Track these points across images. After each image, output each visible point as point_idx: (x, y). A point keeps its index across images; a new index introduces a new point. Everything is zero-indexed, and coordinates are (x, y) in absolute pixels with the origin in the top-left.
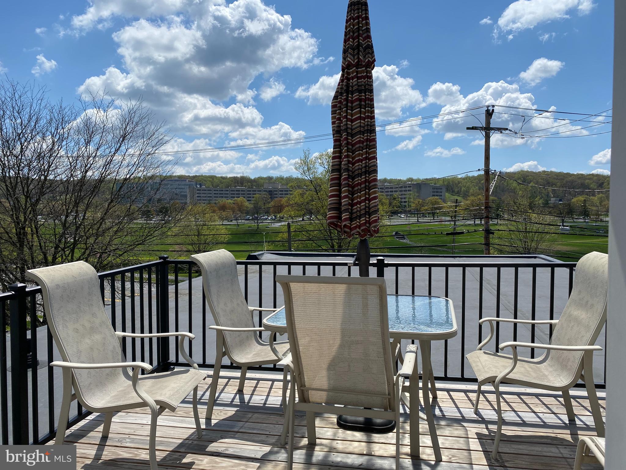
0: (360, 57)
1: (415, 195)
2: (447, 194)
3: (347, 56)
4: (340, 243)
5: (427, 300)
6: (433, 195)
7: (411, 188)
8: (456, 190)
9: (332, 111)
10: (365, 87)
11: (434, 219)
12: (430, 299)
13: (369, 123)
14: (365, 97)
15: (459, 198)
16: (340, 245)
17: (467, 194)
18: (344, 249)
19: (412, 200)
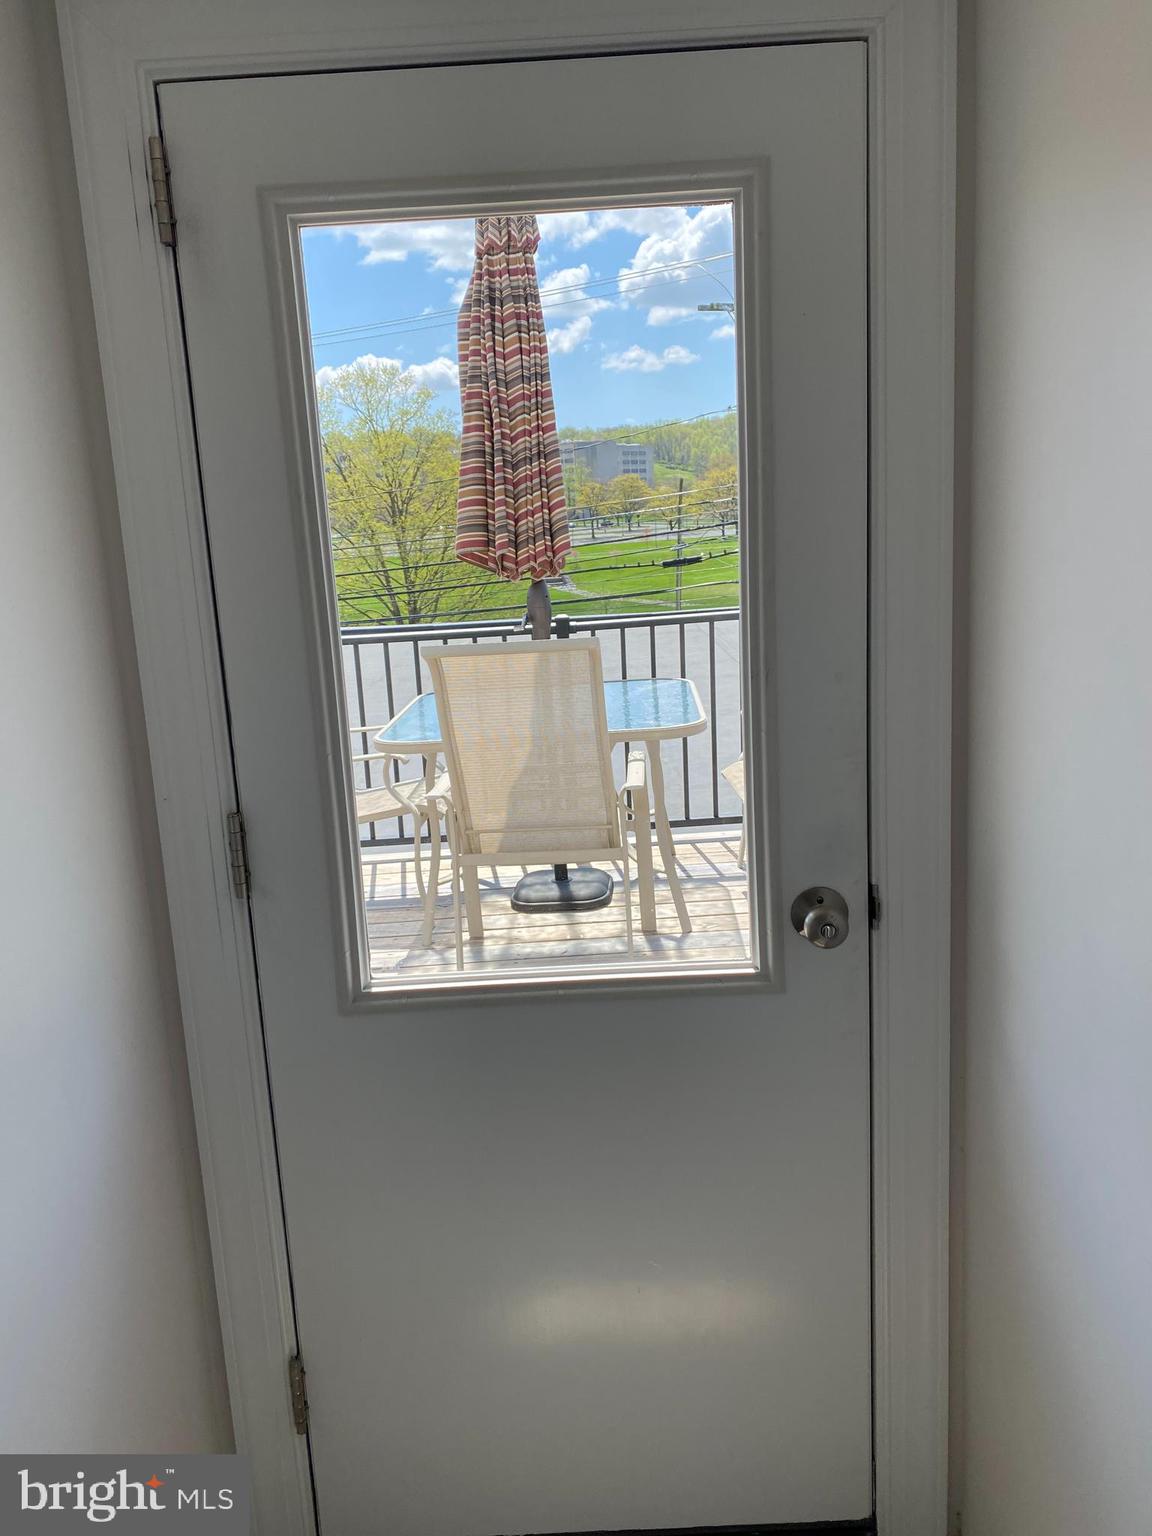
0: (513, 232)
1: (582, 472)
2: (657, 466)
3: (487, 229)
4: (415, 602)
5: (649, 686)
6: (626, 471)
7: (573, 455)
8: (678, 455)
9: (460, 334)
10: (525, 289)
11: (630, 531)
12: (654, 682)
13: (538, 361)
14: (527, 310)
15: (686, 476)
16: (415, 608)
17: (703, 464)
18: (424, 617)
19: (576, 485)
